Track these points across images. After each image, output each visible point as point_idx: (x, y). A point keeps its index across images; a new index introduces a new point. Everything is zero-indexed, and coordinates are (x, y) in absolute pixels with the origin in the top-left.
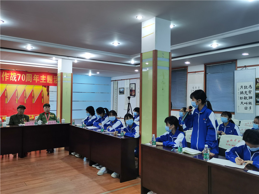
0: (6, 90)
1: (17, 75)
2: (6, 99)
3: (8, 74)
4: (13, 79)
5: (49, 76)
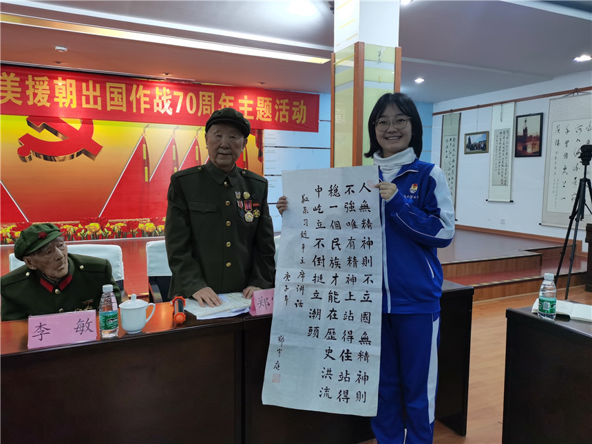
0: (143, 141)
1: (172, 94)
2: (146, 168)
3: (148, 92)
4: (163, 106)
5: (262, 98)
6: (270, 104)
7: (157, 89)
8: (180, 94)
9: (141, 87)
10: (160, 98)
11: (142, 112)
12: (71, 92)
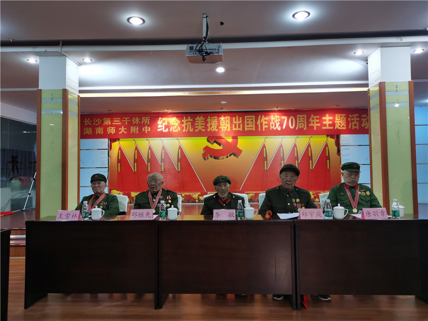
0: (264, 146)
1: (280, 118)
2: (266, 162)
3: (267, 119)
4: (275, 126)
5: (339, 115)
6: (345, 118)
7: (272, 116)
8: (285, 118)
9: (263, 116)
10: (274, 121)
11: (264, 130)
12: (228, 123)
